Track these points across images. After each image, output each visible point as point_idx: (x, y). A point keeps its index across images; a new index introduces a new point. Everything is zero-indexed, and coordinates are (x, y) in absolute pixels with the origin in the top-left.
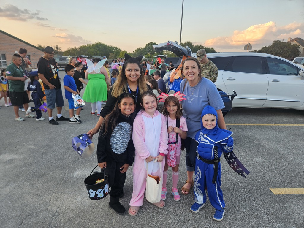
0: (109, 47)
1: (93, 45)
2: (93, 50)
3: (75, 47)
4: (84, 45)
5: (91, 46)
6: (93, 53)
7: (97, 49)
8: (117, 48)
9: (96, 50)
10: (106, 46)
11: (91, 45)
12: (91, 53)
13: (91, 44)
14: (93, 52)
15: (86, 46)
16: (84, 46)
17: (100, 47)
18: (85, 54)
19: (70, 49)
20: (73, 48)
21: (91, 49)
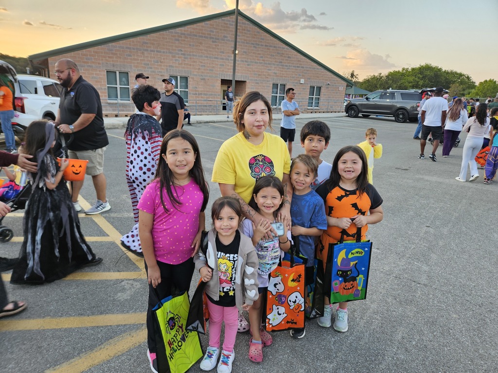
0: (447, 73)
1: (413, 69)
2: (411, 79)
3: (380, 74)
4: (397, 70)
5: (409, 72)
6: (411, 84)
7: (421, 77)
8: (461, 75)
9: (417, 79)
10: (440, 70)
11: (410, 70)
12: (407, 84)
13: (410, 68)
14: (411, 82)
15: (399, 71)
16: (396, 72)
17: (428, 73)
18: (395, 86)
19: (370, 77)
20: (376, 74)
21: (408, 76)
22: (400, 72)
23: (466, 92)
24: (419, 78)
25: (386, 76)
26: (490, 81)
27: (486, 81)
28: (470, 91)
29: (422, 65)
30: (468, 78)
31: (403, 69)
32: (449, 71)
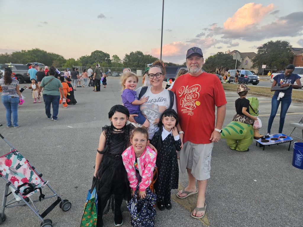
0: (50, 54)
1: (29, 51)
2: (29, 57)
3: (7, 53)
4: (18, 51)
5: (27, 53)
6: (30, 60)
8: (58, 56)
9: (33, 57)
10: (46, 52)
11: (27, 51)
17: (39, 54)
20: (4, 54)
21: (27, 55)
22: (21, 53)
23: (62, 65)
24: (34, 56)
25: (12, 55)
26: (72, 59)
27: (70, 59)
28: (64, 64)
29: (34, 49)
30: (62, 57)
31: (22, 51)
32: (51, 53)
